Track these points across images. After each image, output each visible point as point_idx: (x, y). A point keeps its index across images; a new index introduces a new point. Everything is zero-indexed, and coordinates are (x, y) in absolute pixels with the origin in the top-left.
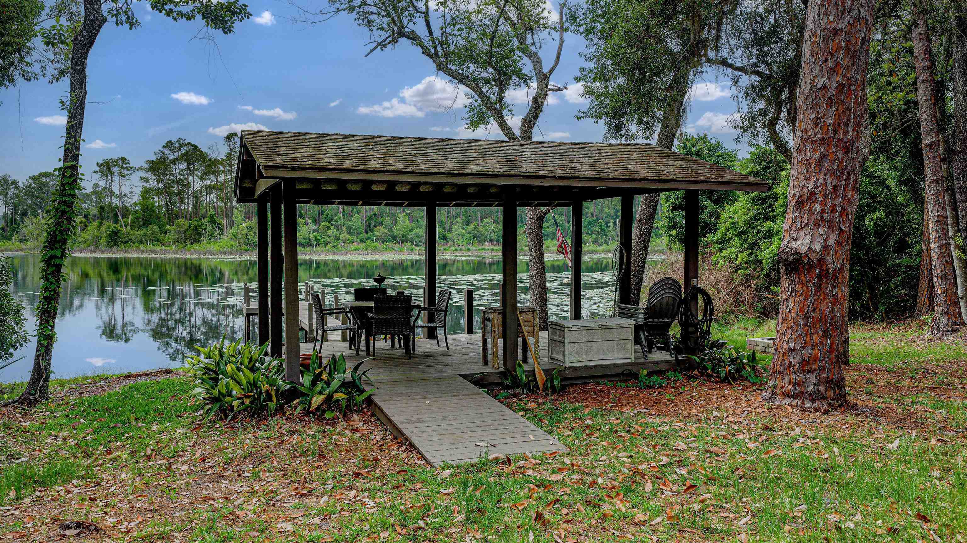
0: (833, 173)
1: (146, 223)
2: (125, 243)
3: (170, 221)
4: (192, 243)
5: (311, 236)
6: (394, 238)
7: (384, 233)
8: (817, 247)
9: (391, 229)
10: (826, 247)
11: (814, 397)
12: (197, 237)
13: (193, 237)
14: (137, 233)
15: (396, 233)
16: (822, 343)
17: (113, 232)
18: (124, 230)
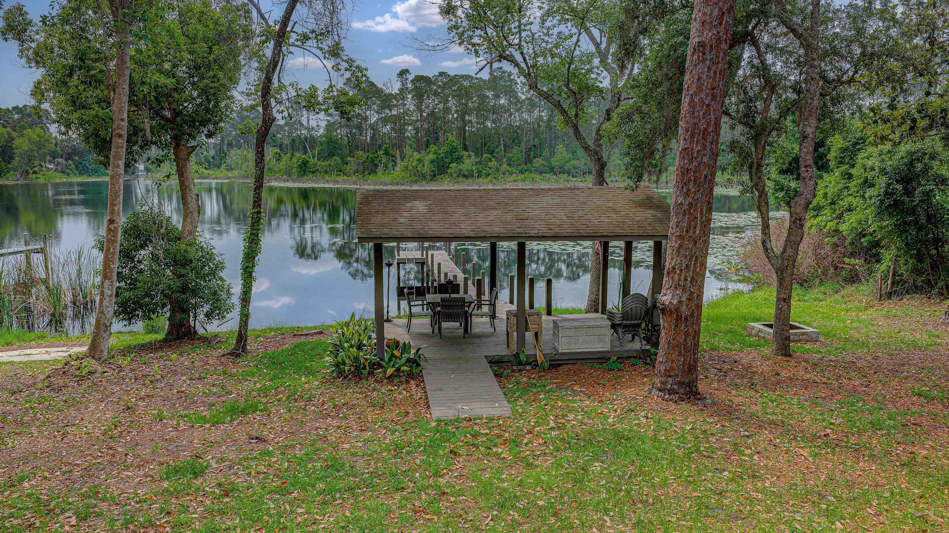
0: (686, 257)
1: (331, 155)
2: (313, 172)
3: (351, 153)
4: (370, 174)
5: (474, 168)
6: (552, 170)
7: (542, 164)
8: (675, 302)
9: (548, 160)
10: (680, 302)
11: (671, 392)
12: (374, 168)
13: (370, 168)
14: (322, 164)
15: (553, 164)
16: (678, 360)
17: (303, 162)
18: (312, 161)
